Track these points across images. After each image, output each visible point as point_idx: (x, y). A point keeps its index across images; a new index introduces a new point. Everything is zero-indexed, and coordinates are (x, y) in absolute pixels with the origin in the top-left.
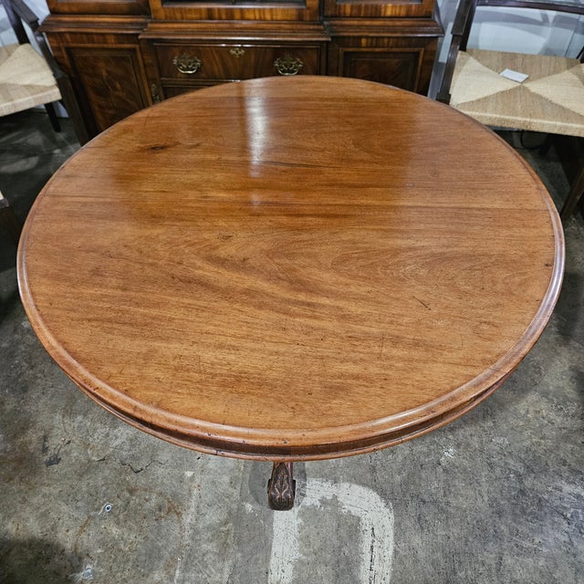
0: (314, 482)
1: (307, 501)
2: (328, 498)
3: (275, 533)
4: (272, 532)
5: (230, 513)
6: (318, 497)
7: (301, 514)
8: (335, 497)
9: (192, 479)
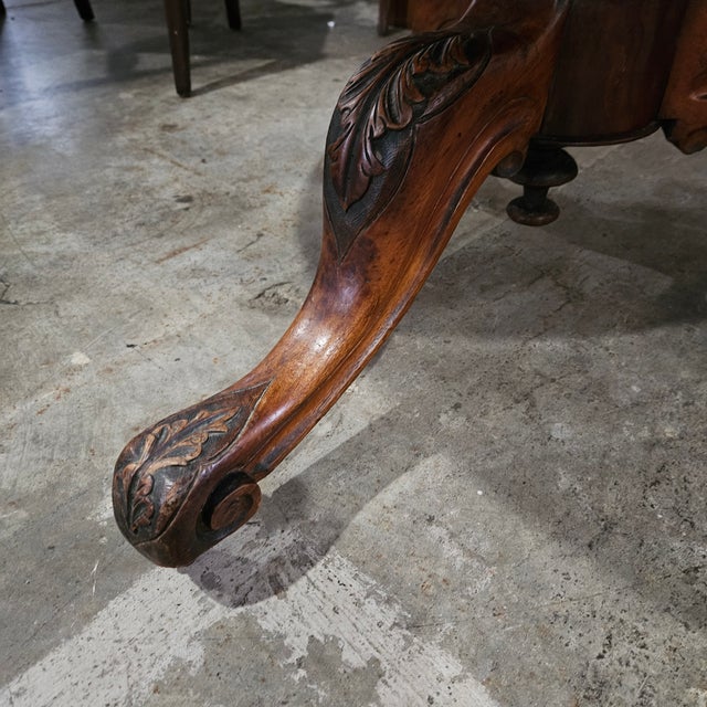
0: (345, 575)
1: (271, 614)
2: (347, 655)
3: (94, 628)
4: (88, 618)
5: (53, 488)
6: (318, 627)
7: (216, 639)
8: (373, 672)
9: (71, 371)
